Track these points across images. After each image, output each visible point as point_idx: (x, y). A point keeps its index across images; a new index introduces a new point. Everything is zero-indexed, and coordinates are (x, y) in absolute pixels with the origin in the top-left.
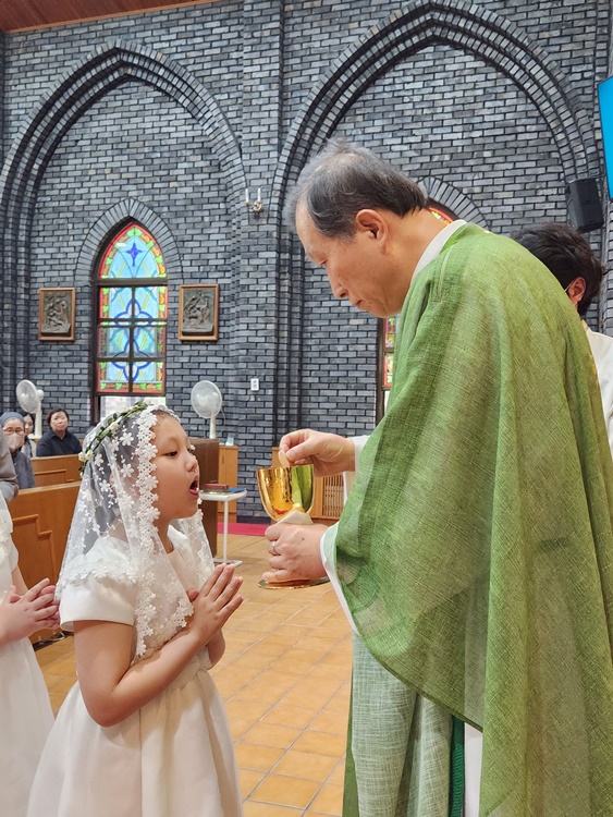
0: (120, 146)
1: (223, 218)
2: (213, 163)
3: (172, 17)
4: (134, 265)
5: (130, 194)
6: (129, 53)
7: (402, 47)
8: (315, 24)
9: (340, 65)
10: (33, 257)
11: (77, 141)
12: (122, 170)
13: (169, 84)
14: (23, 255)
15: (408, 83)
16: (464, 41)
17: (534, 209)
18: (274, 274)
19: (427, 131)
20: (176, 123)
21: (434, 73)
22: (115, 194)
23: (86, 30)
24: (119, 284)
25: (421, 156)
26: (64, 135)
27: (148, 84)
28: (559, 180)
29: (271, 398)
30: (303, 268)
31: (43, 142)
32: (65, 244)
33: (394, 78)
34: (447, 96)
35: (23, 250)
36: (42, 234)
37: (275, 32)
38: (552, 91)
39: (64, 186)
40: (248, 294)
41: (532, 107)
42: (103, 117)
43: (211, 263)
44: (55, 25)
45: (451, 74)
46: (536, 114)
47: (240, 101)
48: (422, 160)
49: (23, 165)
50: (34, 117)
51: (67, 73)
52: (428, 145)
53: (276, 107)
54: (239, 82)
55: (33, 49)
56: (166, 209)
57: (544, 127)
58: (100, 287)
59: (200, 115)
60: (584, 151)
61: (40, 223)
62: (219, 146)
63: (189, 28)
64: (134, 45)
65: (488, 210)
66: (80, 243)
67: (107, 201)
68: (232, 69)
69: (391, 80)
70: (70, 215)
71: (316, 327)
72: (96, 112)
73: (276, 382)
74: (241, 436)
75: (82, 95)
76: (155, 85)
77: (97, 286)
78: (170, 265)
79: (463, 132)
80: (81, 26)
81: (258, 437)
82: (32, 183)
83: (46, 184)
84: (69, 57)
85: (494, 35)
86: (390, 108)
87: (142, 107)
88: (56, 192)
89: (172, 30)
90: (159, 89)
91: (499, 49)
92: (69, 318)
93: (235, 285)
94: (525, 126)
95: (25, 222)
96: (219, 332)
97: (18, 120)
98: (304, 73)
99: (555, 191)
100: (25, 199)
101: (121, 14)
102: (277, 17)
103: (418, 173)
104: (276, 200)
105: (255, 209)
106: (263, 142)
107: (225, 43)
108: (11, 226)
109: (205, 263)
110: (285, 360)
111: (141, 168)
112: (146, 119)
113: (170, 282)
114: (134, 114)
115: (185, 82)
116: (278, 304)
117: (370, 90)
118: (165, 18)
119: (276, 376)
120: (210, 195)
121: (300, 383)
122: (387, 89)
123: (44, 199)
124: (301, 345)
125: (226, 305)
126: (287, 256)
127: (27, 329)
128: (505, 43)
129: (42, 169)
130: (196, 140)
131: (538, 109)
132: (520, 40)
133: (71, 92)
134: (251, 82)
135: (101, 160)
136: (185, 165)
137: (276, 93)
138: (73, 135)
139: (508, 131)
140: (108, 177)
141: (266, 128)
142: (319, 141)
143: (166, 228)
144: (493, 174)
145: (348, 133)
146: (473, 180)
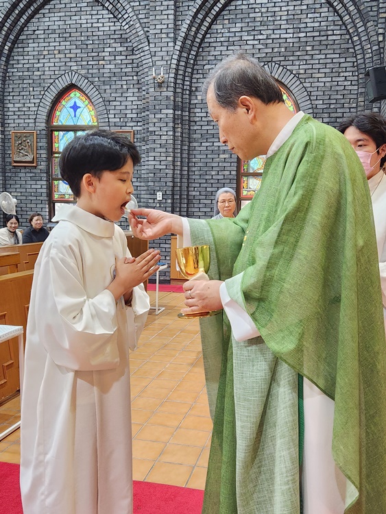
0: (65, 35)
1: (136, 86)
2: (129, 49)
4: (75, 116)
5: (72, 68)
10: (6, 109)
11: (35, 31)
12: (66, 52)
17: (338, 85)
18: (171, 124)
19: (271, 32)
20: (103, 20)
22: (62, 68)
24: (66, 129)
25: (266, 48)
26: (25, 26)
28: (353, 66)
29: (170, 205)
30: (190, 121)
31: (11, 31)
32: (28, 101)
34: (283, 9)
36: (11, 94)
38: (351, 8)
39: (27, 61)
40: (155, 137)
41: (338, 18)
42: (52, 15)
43: (128, 116)
46: (340, 23)
47: (147, 7)
48: (267, 51)
50: (5, 13)
52: (270, 41)
53: (172, 12)
56: (97, 79)
57: (345, 32)
58: (52, 131)
59: (120, 16)
60: (371, 48)
61: (10, 86)
62: (133, 37)
66: (39, 101)
67: (56, 72)
70: (31, 81)
71: (198, 159)
72: (47, 11)
73: (173, 195)
77: (51, 131)
78: (101, 117)
79: (293, 33)
82: (4, 59)
83: (14, 60)
86: (246, 15)
87: (79, 9)
88: (21, 66)
92: (32, 151)
93: (145, 131)
94: (333, 31)
99: (351, 74)
103: (264, 60)
104: (173, 75)
105: (159, 81)
106: (164, 36)
109: (124, 116)
110: (179, 180)
111: (79, 51)
112: (82, 17)
114: (74, 13)
116: (174, 144)
117: (233, 3)
119: (173, 190)
120: (127, 70)
121: (188, 195)
122: (244, 2)
123: (13, 70)
124: (188, 171)
126: (180, 112)
127: (4, 158)
129: (11, 50)
130: (117, 33)
131: (342, 19)
135: (51, 44)
136: (109, 50)
138: (31, 27)
139: (322, 33)
140: (56, 56)
141: (166, 26)
142: (200, 36)
143: (97, 92)
144: (312, 62)
145: (219, 32)
146: (299, 65)
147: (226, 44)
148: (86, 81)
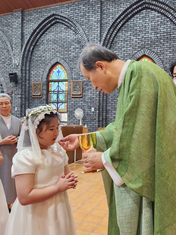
0: (55, 41)
2: (81, 46)
3: (70, 4)
4: (58, 75)
5: (58, 55)
6: (57, 15)
7: (136, 10)
8: (111, 5)
9: (118, 16)
10: (30, 74)
11: (43, 41)
12: (55, 49)
13: (68, 24)
14: (28, 73)
15: (138, 21)
16: (155, 8)
19: (144, 35)
20: (70, 35)
21: (146, 18)
22: (53, 56)
23: (45, 9)
24: (54, 81)
25: (142, 42)
26: (39, 39)
27: (63, 24)
29: (98, 113)
31: (33, 41)
32: (39, 70)
33: (134, 20)
34: (150, 24)
35: (28, 72)
36: (33, 67)
37: (99, 8)
39: (39, 54)
42: (50, 34)
43: (80, 74)
44: (36, 8)
45: (151, 18)
47: (89, 28)
48: (142, 43)
49: (28, 48)
50: (31, 34)
51: (40, 21)
52: (144, 39)
53: (99, 29)
54: (88, 22)
55: (31, 15)
56: (68, 59)
58: (49, 82)
59: (77, 32)
61: (33, 64)
62: (83, 41)
63: (74, 7)
64: (59, 13)
65: (162, 57)
66: (44, 70)
67: (51, 58)
68: (86, 19)
69: (133, 20)
70: (41, 62)
72: (48, 32)
73: (99, 109)
74: (89, 124)
75: (44, 28)
76: (65, 24)
77: (48, 82)
78: (69, 75)
79: (154, 35)
80: (44, 8)
81: (94, 125)
82: (30, 53)
83: (34, 53)
84: (40, 17)
85: (164, 6)
86: (133, 28)
87: (61, 31)
88: (37, 55)
89: (69, 8)
90: (66, 25)
91: (165, 10)
92: (40, 91)
94: (173, 32)
95: (28, 64)
96: (83, 95)
97: (27, 35)
98: (107, 19)
100: (28, 58)
101: (55, 4)
102: (100, 3)
103: (141, 47)
106: (96, 39)
107: (85, 11)
108: (24, 65)
109: (79, 74)
110: (102, 102)
111: (61, 48)
112: (62, 34)
113: (69, 80)
114: (59, 33)
115: (73, 23)
117: (127, 23)
118: (67, 5)
119: (99, 107)
121: (106, 109)
122: (132, 23)
123: (33, 57)
124: (106, 98)
125: (85, 87)
127: (29, 94)
128: (167, 8)
129: (33, 49)
130: (76, 39)
132: (172, 7)
133: (41, 27)
134: (92, 22)
135: (49, 46)
136: (73, 47)
137: (99, 25)
138: (42, 39)
139: (168, 34)
140: (51, 51)
141: (96, 35)
142: (112, 39)
143: (68, 65)
144: (164, 47)
145: (120, 36)
146: (157, 49)
147: (124, 41)
148: (63, 60)
